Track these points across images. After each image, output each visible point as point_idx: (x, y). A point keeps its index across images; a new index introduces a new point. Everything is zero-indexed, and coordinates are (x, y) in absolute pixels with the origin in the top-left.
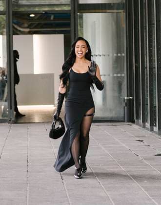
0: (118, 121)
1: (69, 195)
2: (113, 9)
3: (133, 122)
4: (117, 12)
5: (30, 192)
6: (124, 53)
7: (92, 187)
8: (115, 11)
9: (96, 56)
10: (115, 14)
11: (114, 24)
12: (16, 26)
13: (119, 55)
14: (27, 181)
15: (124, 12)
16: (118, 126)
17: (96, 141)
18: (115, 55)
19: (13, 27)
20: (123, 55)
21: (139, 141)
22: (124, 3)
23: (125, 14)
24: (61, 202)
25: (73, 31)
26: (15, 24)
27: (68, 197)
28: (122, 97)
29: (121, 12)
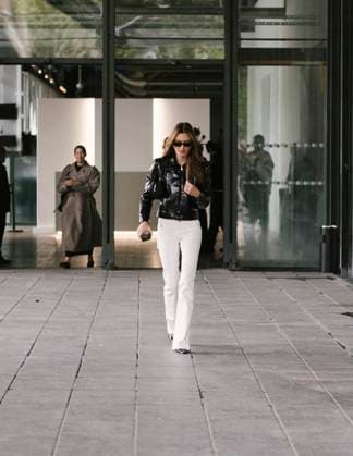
0: (309, 270)
1: (214, 433)
2: (304, 59)
3: (337, 272)
4: (311, 66)
5: (139, 424)
6: (322, 142)
7: (257, 417)
8: (308, 63)
9: (271, 146)
10: (308, 68)
11: (304, 87)
12: (120, 76)
13: (313, 145)
14: (136, 398)
15: (324, 65)
16: (308, 281)
17: (267, 313)
18: (306, 145)
19: (116, 77)
20: (321, 145)
21: (348, 314)
22: (324, 49)
23: (326, 68)
24: (199, 449)
25: (227, 88)
26: (119, 72)
27: (212, 437)
28: (316, 225)
29: (318, 66)
